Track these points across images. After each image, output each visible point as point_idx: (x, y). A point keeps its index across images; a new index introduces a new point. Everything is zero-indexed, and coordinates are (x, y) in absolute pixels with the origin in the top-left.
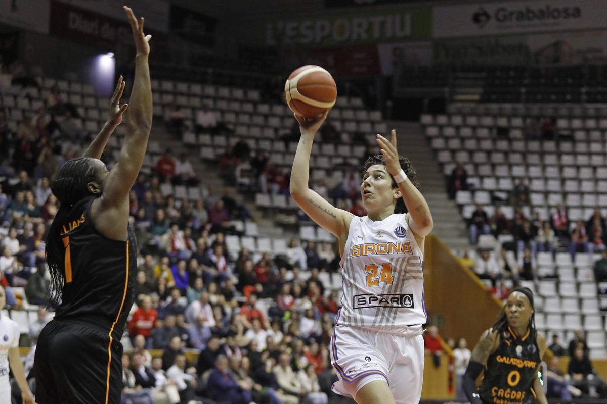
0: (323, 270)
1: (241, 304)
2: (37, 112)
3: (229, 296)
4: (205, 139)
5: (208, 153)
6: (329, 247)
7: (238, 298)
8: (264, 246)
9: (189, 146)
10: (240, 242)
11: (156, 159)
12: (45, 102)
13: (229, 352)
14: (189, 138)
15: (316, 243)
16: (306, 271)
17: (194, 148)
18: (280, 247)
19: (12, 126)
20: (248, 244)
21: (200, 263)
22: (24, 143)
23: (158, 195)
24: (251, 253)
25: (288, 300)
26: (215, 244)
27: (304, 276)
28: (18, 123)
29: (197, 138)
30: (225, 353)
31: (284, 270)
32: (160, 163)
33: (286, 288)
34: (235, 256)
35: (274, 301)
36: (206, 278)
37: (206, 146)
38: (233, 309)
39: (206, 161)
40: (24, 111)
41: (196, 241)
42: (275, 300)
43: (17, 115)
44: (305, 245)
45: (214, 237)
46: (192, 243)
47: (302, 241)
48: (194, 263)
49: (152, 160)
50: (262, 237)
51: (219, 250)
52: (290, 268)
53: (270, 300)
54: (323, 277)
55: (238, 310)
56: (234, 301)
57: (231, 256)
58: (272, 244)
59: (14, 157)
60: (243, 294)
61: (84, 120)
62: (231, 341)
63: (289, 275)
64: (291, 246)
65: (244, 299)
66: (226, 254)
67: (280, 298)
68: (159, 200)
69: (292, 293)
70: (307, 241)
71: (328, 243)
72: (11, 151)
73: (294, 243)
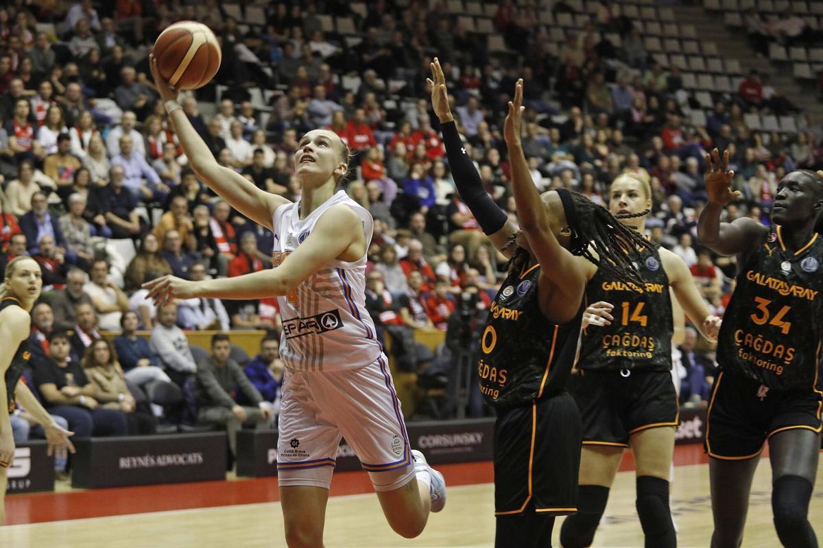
2: (583, 29)
4: (799, 53)
5: (803, 71)
9: (778, 63)
11: (738, 82)
12: (593, 16)
14: (778, 52)
17: (784, 66)
19: (552, 49)
22: (569, 70)
23: (741, 129)
28: (560, 44)
29: (788, 52)
32: (743, 86)
37: (800, 62)
39: (801, 81)
40: (565, 29)
43: (558, 34)
49: (731, 83)
59: (557, 87)
61: (643, 36)
68: (743, 134)
72: (553, 80)
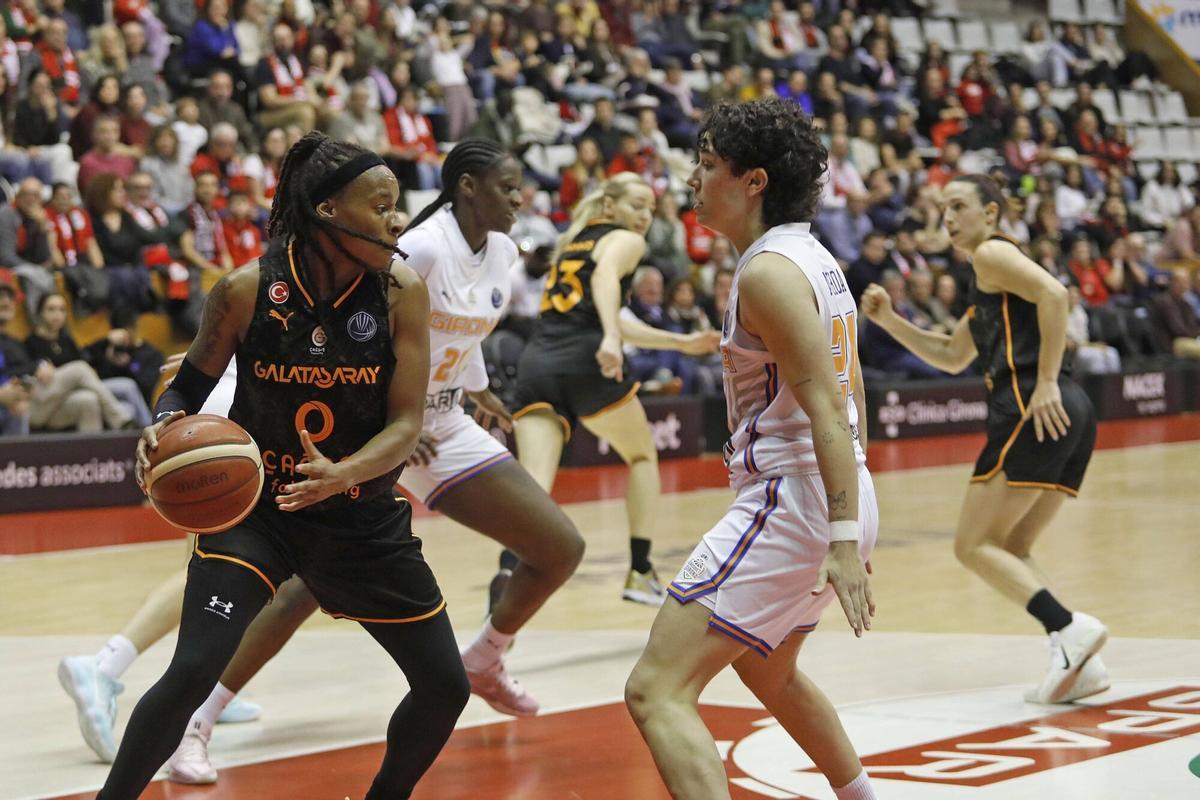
0: (1102, 85)
1: (928, 162)
3: (903, 148)
6: (1109, 35)
7: (922, 149)
8: (973, 36)
10: (922, 30)
13: (903, 265)
15: (1082, 27)
16: (1065, 88)
18: (1007, 39)
20: (939, 33)
21: (839, 79)
24: (946, 55)
25: (1028, 150)
26: (871, 36)
27: (1063, 99)
30: (894, 267)
31: (1016, 88)
33: (1023, 125)
34: (913, 61)
35: (999, 155)
36: (852, 110)
38: (913, 174)
41: (826, 30)
42: (1001, 152)
44: (1059, 31)
45: (866, 23)
46: (819, 35)
47: (1053, 24)
48: (828, 79)
50: (967, 20)
51: (881, 47)
52: (1028, 80)
53: (989, 152)
54: (1102, 98)
55: (922, 175)
56: (915, 158)
57: (905, 61)
58: (989, 33)
60: (932, 142)
62: (906, 241)
63: (1028, 99)
64: (1030, 37)
65: (934, 152)
66: (894, 59)
67: (1010, 147)
69: (1038, 137)
70: (1064, 24)
71: (1107, 25)
73: (1037, 32)
